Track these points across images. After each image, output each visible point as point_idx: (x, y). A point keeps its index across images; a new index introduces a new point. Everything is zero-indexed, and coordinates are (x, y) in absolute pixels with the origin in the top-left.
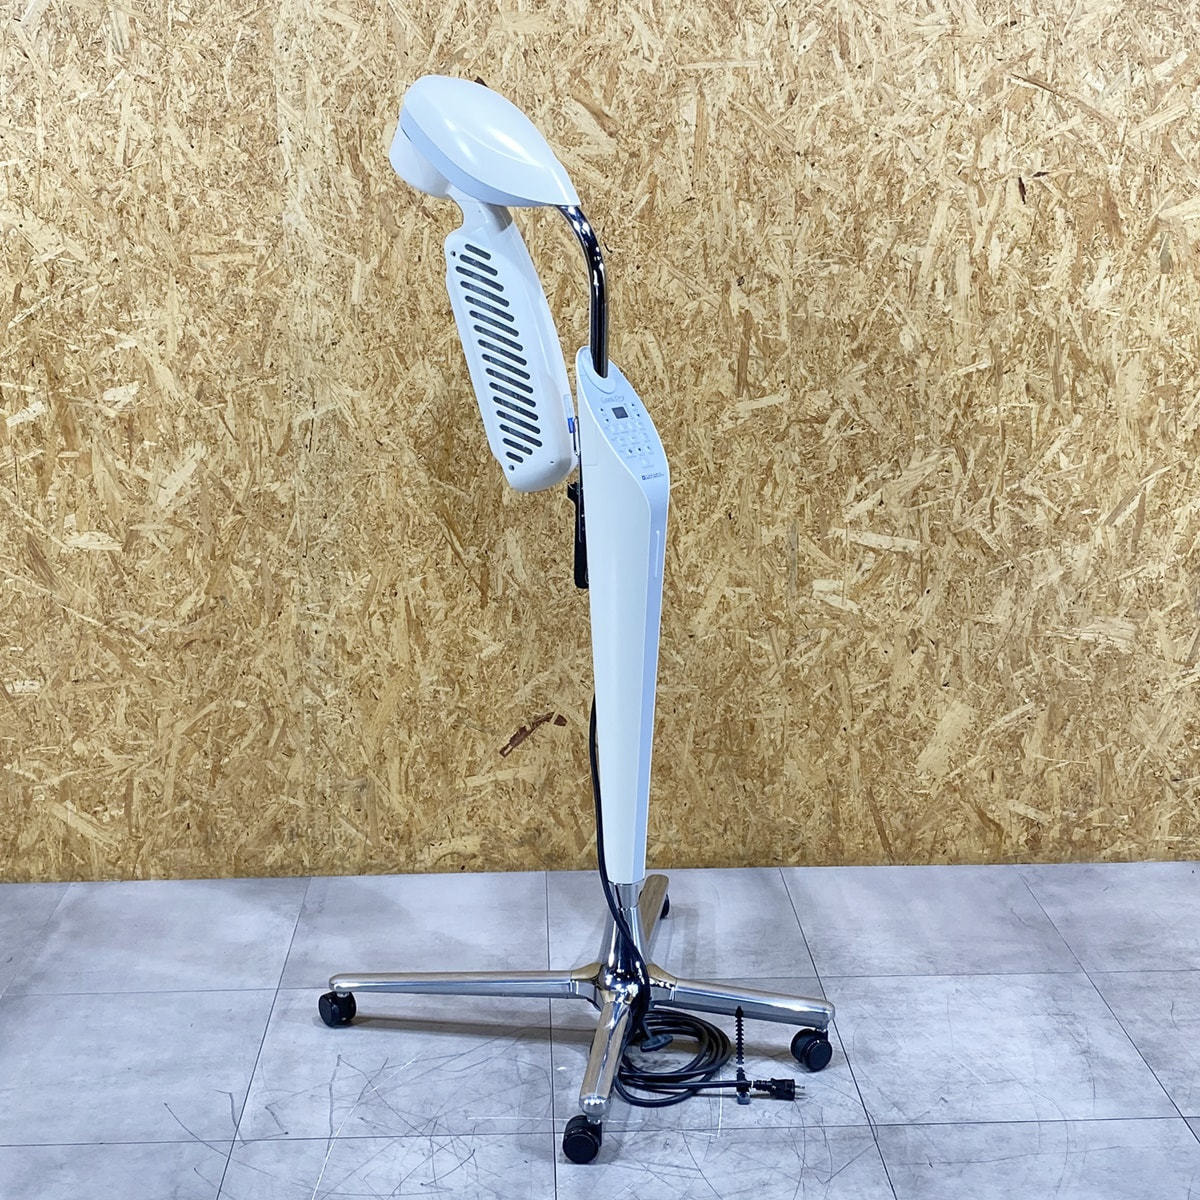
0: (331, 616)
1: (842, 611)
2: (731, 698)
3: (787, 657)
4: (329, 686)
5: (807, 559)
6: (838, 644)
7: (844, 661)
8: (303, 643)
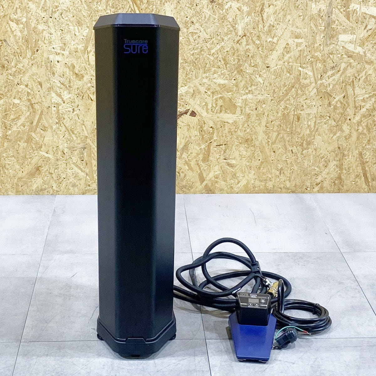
0: (66, 53)
1: (354, 52)
2: (288, 102)
3: (321, 79)
4: (66, 92)
5: (336, 22)
6: (350, 72)
7: (353, 82)
8: (51, 68)
